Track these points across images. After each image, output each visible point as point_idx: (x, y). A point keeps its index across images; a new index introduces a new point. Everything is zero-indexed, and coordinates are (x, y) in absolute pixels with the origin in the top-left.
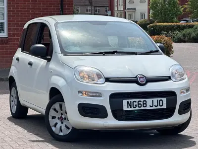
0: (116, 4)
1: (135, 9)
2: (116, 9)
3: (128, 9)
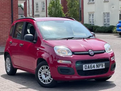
0: (28, 13)
1: (39, 15)
2: (28, 15)
3: (35, 15)
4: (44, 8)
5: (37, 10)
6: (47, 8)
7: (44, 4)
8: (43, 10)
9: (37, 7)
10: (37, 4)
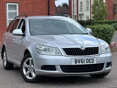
0: (72, 12)
1: (83, 14)
2: (73, 14)
3: (79, 14)
4: (88, 7)
5: (81, 9)
6: (92, 7)
7: (88, 3)
8: (87, 9)
9: (81, 6)
10: (81, 3)
